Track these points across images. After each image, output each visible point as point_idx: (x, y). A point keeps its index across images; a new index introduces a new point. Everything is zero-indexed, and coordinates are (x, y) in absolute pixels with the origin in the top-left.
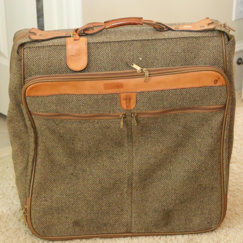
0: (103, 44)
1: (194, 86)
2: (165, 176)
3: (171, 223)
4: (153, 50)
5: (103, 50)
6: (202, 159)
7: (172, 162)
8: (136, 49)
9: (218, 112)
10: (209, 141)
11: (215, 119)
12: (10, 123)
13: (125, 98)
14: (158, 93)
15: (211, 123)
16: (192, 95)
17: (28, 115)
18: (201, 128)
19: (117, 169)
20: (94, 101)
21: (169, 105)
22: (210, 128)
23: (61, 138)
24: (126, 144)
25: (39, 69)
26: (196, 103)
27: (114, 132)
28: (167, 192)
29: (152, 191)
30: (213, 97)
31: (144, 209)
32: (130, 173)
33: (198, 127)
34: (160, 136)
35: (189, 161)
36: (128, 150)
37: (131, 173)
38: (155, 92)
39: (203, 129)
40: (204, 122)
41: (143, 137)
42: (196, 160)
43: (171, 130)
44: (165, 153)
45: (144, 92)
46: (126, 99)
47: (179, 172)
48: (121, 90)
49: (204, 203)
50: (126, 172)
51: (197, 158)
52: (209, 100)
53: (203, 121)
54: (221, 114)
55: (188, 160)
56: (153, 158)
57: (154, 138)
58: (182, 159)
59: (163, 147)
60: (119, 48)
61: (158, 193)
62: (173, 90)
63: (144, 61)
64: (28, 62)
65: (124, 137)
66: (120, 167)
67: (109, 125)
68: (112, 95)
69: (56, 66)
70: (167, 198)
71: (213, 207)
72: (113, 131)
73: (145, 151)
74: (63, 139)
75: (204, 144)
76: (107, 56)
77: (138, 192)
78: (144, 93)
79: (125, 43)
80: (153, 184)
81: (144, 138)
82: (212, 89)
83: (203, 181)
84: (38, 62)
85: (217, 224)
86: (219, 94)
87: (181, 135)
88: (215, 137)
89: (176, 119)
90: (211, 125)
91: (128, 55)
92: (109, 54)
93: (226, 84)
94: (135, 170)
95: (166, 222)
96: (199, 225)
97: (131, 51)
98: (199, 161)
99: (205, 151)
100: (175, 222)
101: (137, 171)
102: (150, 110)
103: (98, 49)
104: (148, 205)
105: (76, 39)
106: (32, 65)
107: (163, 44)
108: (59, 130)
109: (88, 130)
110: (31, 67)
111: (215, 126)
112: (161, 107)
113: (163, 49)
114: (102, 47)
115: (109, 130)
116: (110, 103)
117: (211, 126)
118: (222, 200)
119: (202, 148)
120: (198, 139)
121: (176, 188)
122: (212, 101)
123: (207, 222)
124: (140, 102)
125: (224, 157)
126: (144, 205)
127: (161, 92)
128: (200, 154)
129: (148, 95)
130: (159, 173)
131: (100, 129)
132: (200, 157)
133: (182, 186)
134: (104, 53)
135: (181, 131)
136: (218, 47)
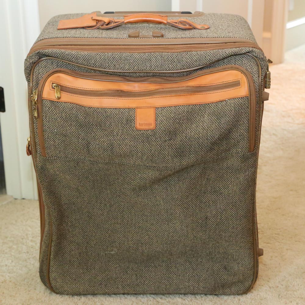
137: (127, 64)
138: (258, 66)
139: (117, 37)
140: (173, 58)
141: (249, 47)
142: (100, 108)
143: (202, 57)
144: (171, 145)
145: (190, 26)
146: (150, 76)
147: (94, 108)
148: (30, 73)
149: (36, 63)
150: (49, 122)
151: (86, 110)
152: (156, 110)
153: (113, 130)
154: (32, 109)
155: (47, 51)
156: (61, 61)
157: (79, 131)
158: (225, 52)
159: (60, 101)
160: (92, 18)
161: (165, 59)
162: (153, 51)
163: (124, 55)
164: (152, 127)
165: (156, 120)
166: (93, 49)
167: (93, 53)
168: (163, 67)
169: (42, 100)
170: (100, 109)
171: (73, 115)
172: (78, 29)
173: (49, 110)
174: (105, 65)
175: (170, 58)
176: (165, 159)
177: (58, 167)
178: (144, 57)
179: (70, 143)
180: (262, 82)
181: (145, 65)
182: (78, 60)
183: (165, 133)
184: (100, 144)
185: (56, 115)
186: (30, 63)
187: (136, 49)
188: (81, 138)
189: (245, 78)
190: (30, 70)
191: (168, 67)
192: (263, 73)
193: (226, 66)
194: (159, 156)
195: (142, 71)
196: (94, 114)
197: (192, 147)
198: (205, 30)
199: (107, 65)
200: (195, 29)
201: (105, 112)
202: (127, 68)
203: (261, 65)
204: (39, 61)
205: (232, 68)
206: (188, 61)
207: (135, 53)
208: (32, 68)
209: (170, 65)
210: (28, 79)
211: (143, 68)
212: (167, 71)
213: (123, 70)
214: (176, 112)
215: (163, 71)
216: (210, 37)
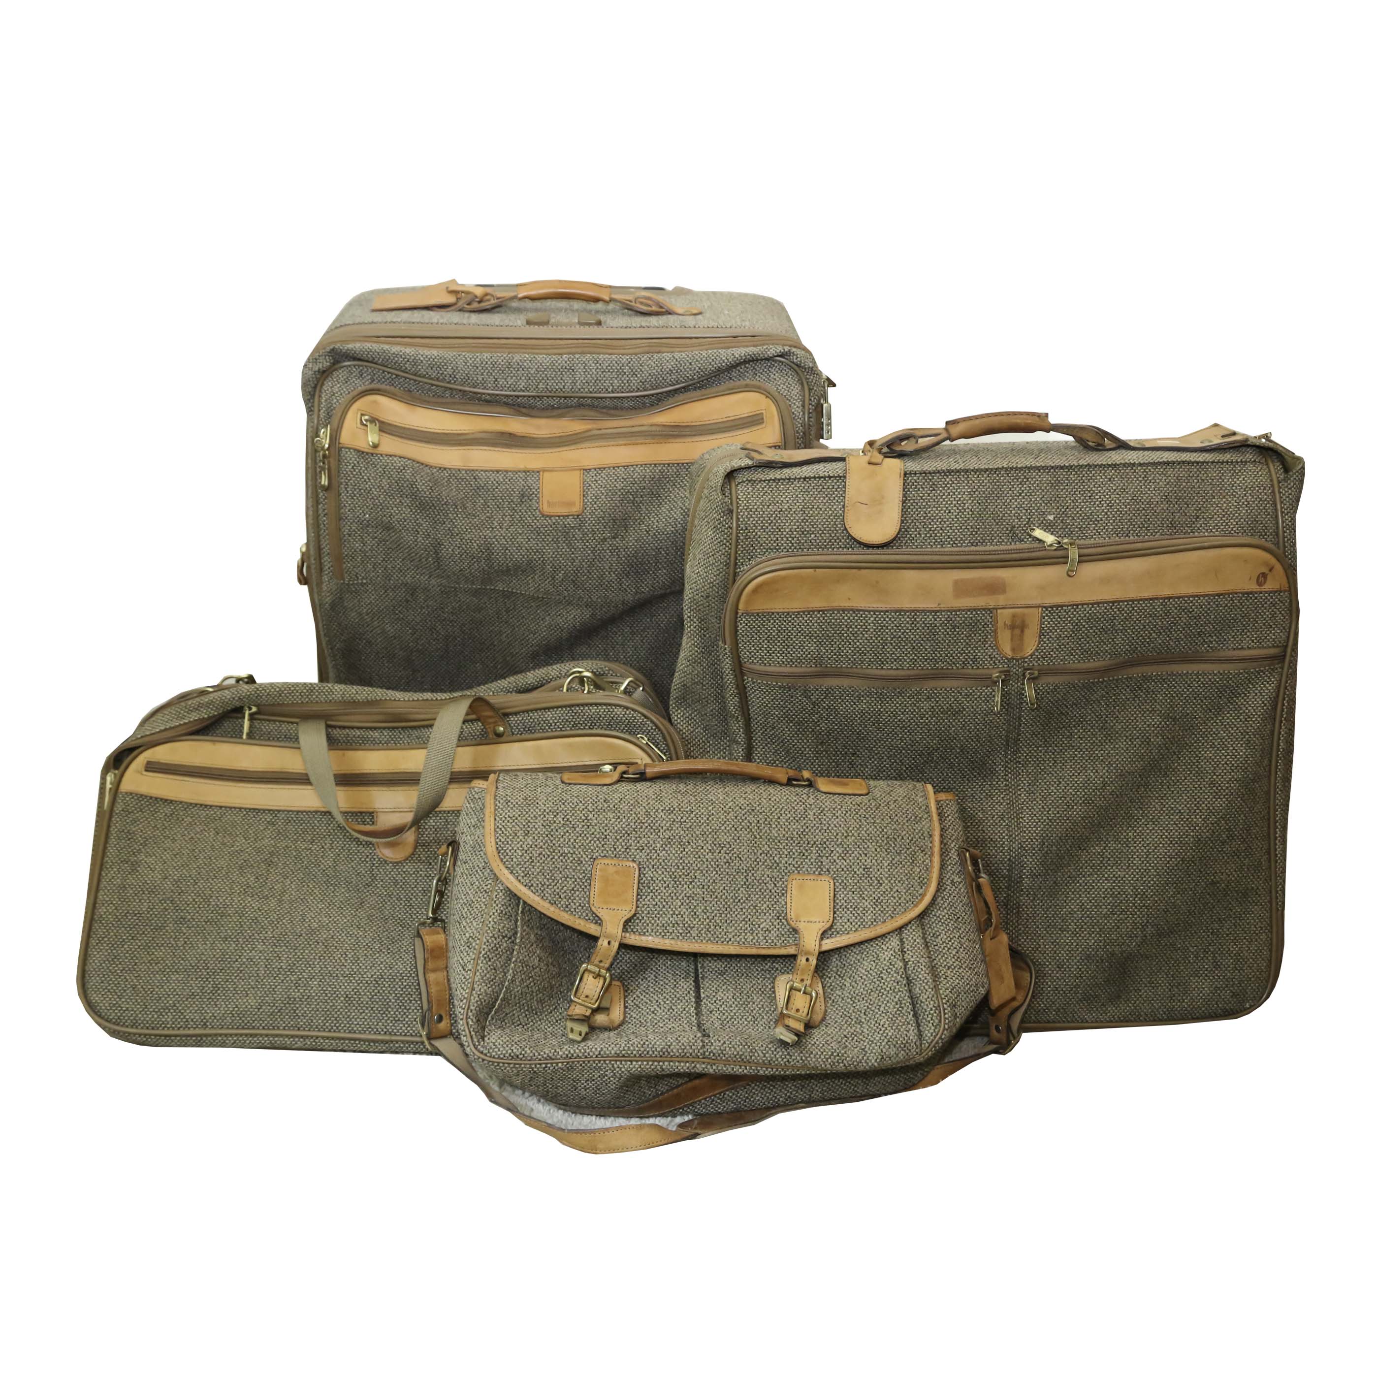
0: (947, 476)
1: (1200, 590)
2: (1112, 857)
3: (1128, 993)
4: (1082, 494)
5: (949, 493)
6: (1221, 806)
7: (1133, 818)
8: (1038, 491)
9: (1265, 667)
10: (1239, 755)
11: (1254, 692)
12: (680, 706)
13: (1008, 623)
14: (1100, 609)
15: (1242, 704)
16: (1195, 618)
17: (736, 676)
18: (1213, 719)
19: (979, 837)
20: (923, 629)
21: (1130, 646)
22: (1241, 717)
23: (820, 747)
24: (1000, 770)
25: (777, 540)
26: (1204, 641)
27: (971, 728)
28: (1121, 902)
29: (1076, 901)
30: (1251, 625)
31: (1055, 953)
32: (1017, 848)
33: (1205, 717)
34: (1099, 744)
35: (1182, 813)
36: (1006, 785)
37: (1019, 848)
38: (1093, 607)
39: (1220, 720)
40: (1222, 700)
41: (1048, 749)
42: (1203, 809)
43: (1130, 725)
44: (1113, 791)
45: (1062, 606)
46: (1013, 627)
47: (1153, 845)
48: (1001, 600)
49: (1223, 936)
50: (1004, 844)
51: (1206, 803)
52: (1241, 634)
53: (1220, 697)
54: (1272, 675)
55: (1180, 811)
56: (1081, 804)
57: (1081, 750)
58: (1162, 810)
59: (1107, 771)
60: (991, 487)
61: (1094, 905)
62: (1144, 602)
63: (1059, 525)
64: (749, 520)
65: (997, 745)
66: (986, 832)
67: (960, 704)
68: (974, 613)
69: (823, 533)
70: (1121, 919)
71: (1247, 949)
72: (968, 726)
73: (1055, 785)
74: (825, 751)
75: (1226, 763)
76: (960, 508)
77: (1039, 905)
78: (1062, 609)
79: (1008, 474)
80: (1078, 882)
81: (1051, 752)
82: (1251, 601)
83: (1222, 871)
84: (775, 519)
85: (1258, 999)
86: (1268, 617)
87: (1158, 738)
88: (1257, 742)
89: (1144, 694)
90: (1244, 708)
91: (1016, 507)
92: (965, 504)
93: (1289, 587)
94: (1029, 838)
95: (1115, 990)
96: (1209, 1001)
97: (1024, 498)
98: (1211, 812)
99: (1228, 783)
100: (1140, 990)
101: (1037, 840)
102: (1077, 659)
103: (934, 490)
104: (1067, 941)
105: (873, 460)
106: (759, 528)
107: (1110, 479)
108: (816, 723)
109: (899, 721)
110: (756, 534)
111: (1254, 710)
112: (1107, 652)
113: (1110, 491)
114: (946, 485)
115: (959, 721)
116: (967, 637)
117: (1244, 712)
118: (1271, 927)
119: (1220, 775)
120: (1206, 752)
121: (1147, 891)
122: (1248, 637)
123: (1231, 992)
124: (1051, 637)
125: (1277, 801)
126: (1055, 941)
127: (1111, 608)
128: (1215, 792)
129: (1075, 617)
130: (1095, 849)
131: (935, 716)
132: (1214, 800)
133: (1163, 884)
134: (952, 501)
135: (1158, 727)
136: (1260, 489)
137: (523, 378)
138: (802, 384)
139: (502, 324)
140: (621, 365)
141: (783, 345)
142: (463, 470)
143: (683, 365)
144: (617, 549)
145: (661, 307)
146: (571, 407)
147: (450, 469)
148: (315, 391)
149: (327, 373)
150: (353, 498)
151: (433, 474)
152: (584, 474)
153: (492, 516)
154: (316, 471)
155: (350, 346)
156: (380, 370)
157: (418, 517)
158: (733, 354)
159: (378, 452)
160: (447, 288)
161: (605, 368)
162: (579, 350)
163: (516, 358)
164: (576, 509)
165: (584, 496)
166: (451, 347)
167: (449, 354)
168: (600, 384)
169: (340, 449)
170: (463, 472)
171: (405, 482)
172: (415, 311)
173: (355, 471)
174: (475, 379)
175: (616, 365)
176: (604, 579)
177: (369, 604)
178: (559, 362)
179: (399, 545)
180: (811, 419)
181: (562, 379)
182: (417, 366)
183: (603, 524)
184: (463, 546)
185: (370, 481)
186: (315, 372)
187: (544, 347)
188: (421, 533)
189: (773, 408)
190: (313, 385)
191: (612, 384)
192: (813, 399)
193: (731, 384)
194: (590, 574)
195: (555, 392)
196: (451, 483)
197: (661, 553)
198: (692, 317)
199: (480, 379)
200: (670, 314)
201: (474, 478)
202: (520, 386)
203: (808, 382)
204: (333, 368)
205: (748, 389)
206: (654, 371)
207: (541, 354)
208: (318, 382)
209: (616, 381)
210: (310, 405)
211: (557, 387)
212: (609, 393)
213: (514, 391)
214: (628, 478)
215: (600, 392)
216: (702, 327)
